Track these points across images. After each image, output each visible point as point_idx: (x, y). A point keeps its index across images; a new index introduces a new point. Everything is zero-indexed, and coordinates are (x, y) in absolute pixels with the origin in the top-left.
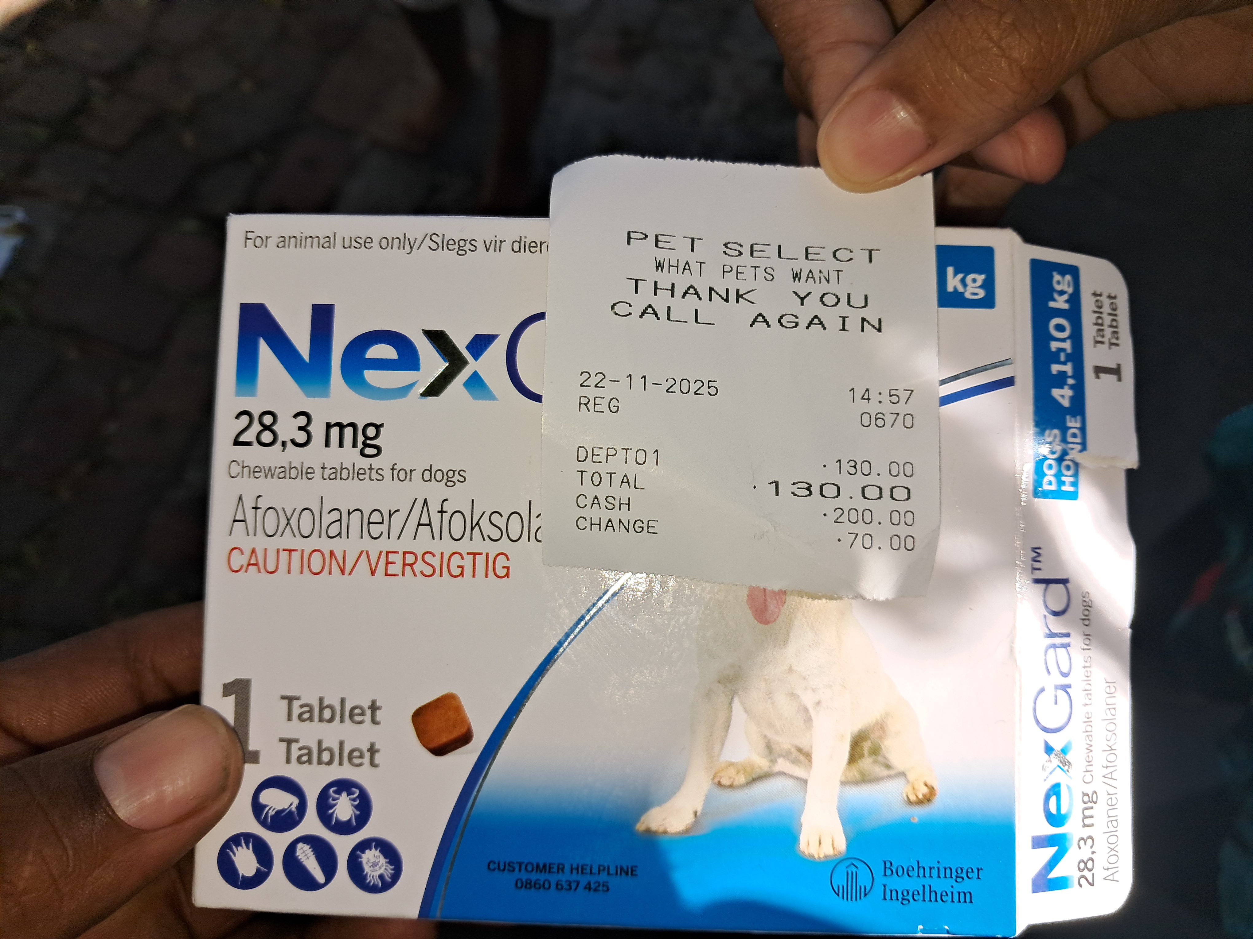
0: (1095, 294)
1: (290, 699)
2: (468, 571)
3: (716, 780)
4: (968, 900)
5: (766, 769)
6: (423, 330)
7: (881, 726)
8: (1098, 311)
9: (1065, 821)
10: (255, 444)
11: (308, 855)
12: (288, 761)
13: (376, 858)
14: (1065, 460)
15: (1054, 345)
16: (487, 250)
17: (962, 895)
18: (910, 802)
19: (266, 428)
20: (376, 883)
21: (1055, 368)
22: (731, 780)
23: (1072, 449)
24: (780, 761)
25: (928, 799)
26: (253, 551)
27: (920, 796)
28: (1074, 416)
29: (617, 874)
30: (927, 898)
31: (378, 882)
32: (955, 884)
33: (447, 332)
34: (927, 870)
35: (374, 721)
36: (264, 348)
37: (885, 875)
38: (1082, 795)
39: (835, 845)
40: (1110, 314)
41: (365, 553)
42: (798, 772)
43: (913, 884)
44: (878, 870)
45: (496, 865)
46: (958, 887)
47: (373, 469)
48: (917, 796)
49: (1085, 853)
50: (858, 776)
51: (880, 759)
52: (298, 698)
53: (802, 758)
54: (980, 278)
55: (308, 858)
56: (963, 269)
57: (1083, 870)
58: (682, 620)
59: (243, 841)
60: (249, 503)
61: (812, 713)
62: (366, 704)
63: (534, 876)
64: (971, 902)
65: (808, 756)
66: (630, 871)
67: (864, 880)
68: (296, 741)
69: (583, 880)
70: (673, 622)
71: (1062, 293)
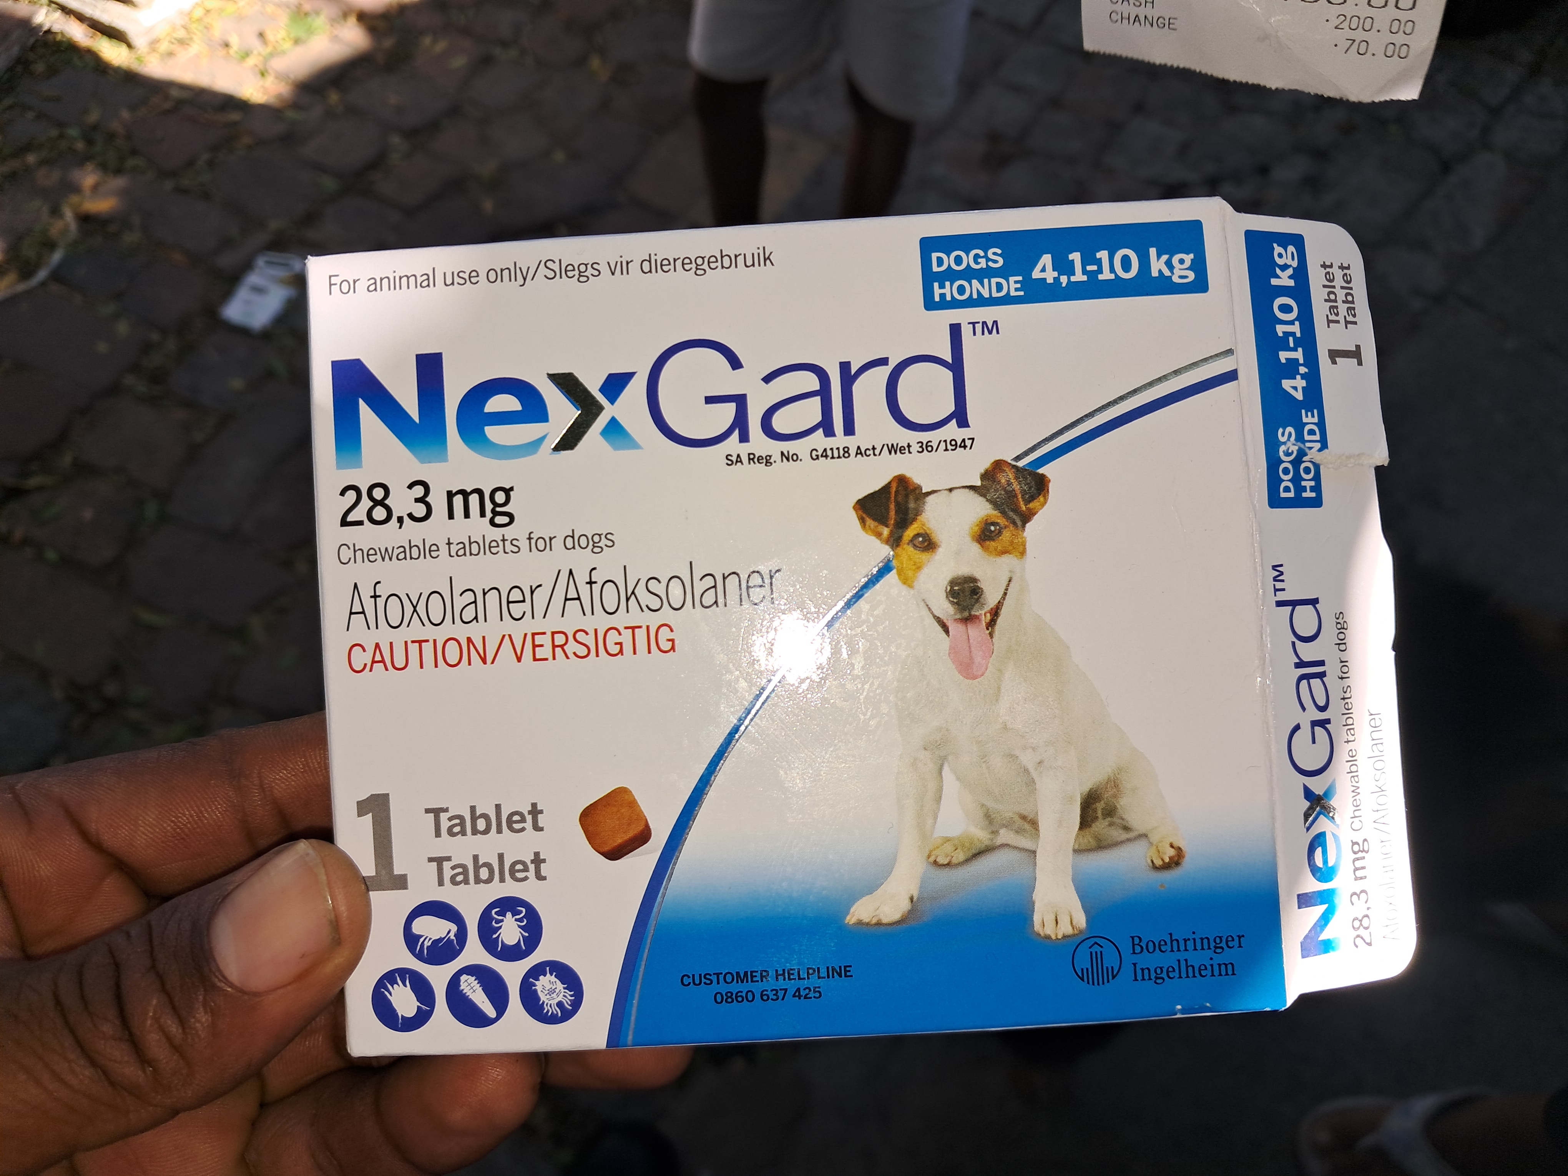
0: (1324, 266)
1: (436, 812)
2: (628, 648)
3: (932, 859)
4: (1230, 972)
5: (987, 843)
6: (548, 374)
7: (1114, 783)
8: (1329, 285)
9: (1333, 876)
10: (366, 521)
11: (474, 988)
12: (441, 883)
13: (552, 985)
14: (1305, 462)
15: (1280, 329)
16: (613, 274)
17: (1223, 967)
18: (1155, 868)
19: (376, 503)
20: (555, 1012)
21: (1283, 356)
22: (949, 858)
23: (1310, 448)
24: (1002, 831)
25: (1176, 862)
26: (377, 646)
27: (1167, 860)
28: (1309, 409)
29: (828, 977)
30: (1184, 975)
31: (557, 1013)
32: (1214, 956)
33: (576, 374)
34: (1182, 943)
35: (537, 828)
36: (365, 410)
37: (1134, 953)
38: (1351, 844)
39: (1074, 924)
40: (1342, 288)
41: (507, 638)
42: (1025, 842)
43: (1167, 960)
44: (1126, 947)
45: (691, 980)
46: (1218, 959)
47: (507, 540)
48: (1163, 860)
49: (1359, 909)
50: (1093, 843)
51: (1115, 820)
52: (446, 810)
53: (1027, 826)
54: (1188, 258)
55: (474, 991)
56: (1168, 249)
57: (1358, 928)
58: (876, 683)
59: (398, 978)
60: (366, 592)
61: (1034, 774)
62: (525, 809)
63: (735, 987)
64: (1233, 974)
65: (1034, 823)
66: (844, 972)
67: (1110, 960)
68: (449, 859)
69: (791, 986)
70: (867, 686)
71: (1284, 267)
